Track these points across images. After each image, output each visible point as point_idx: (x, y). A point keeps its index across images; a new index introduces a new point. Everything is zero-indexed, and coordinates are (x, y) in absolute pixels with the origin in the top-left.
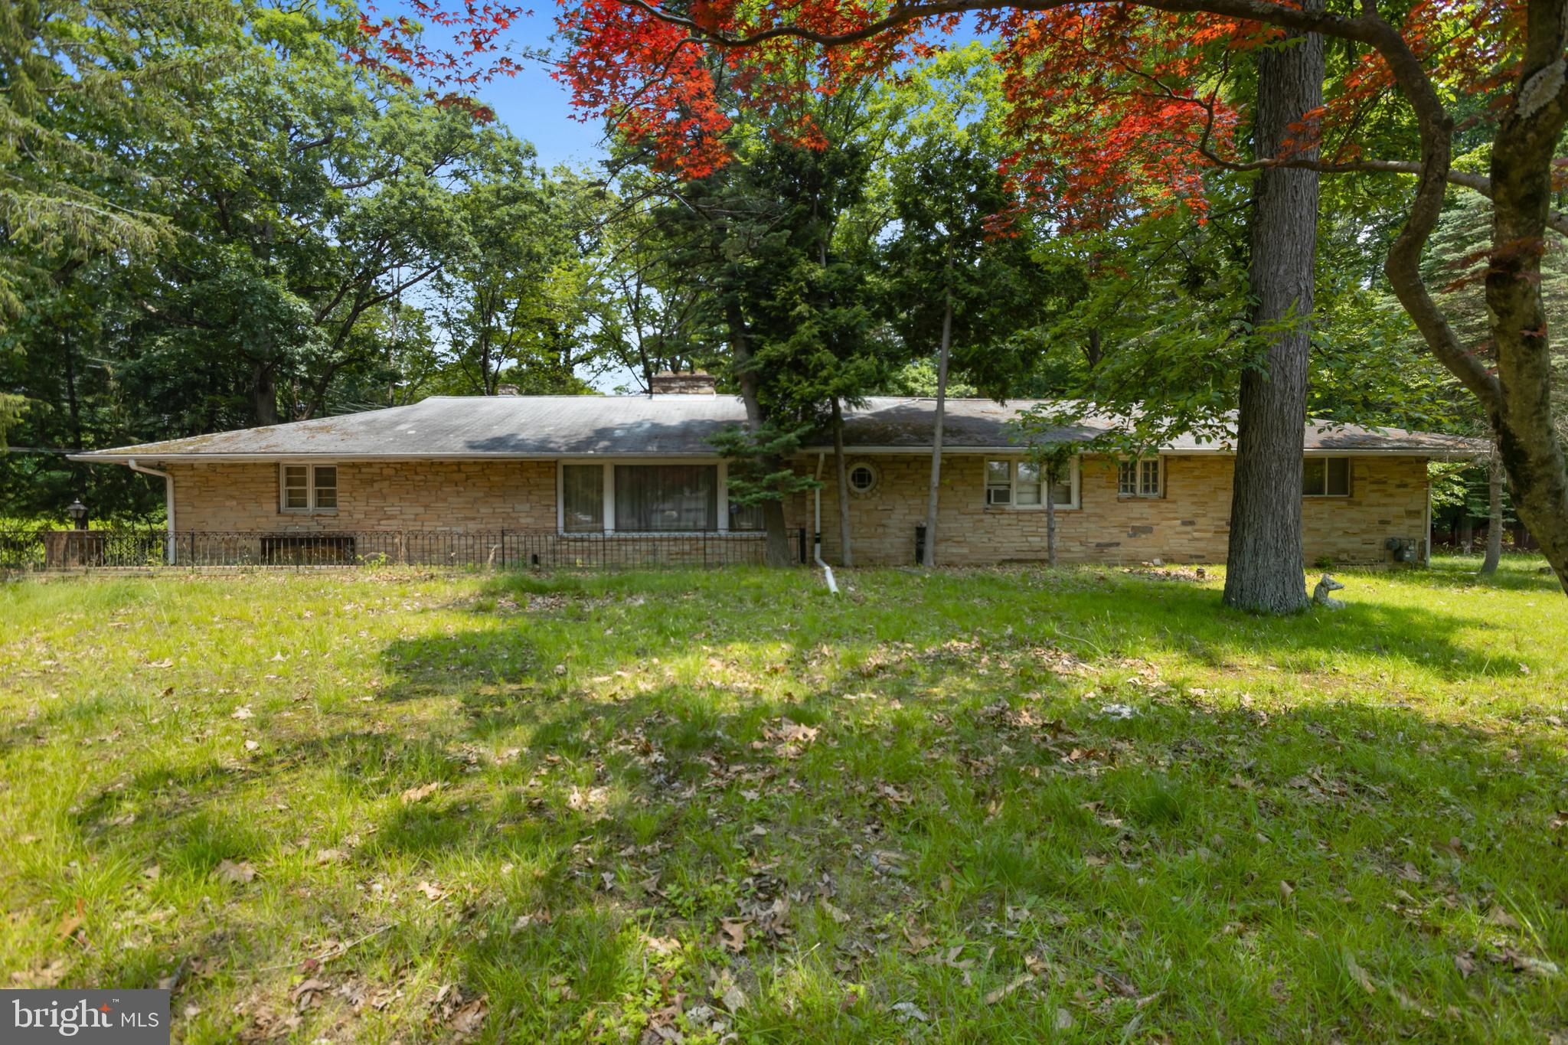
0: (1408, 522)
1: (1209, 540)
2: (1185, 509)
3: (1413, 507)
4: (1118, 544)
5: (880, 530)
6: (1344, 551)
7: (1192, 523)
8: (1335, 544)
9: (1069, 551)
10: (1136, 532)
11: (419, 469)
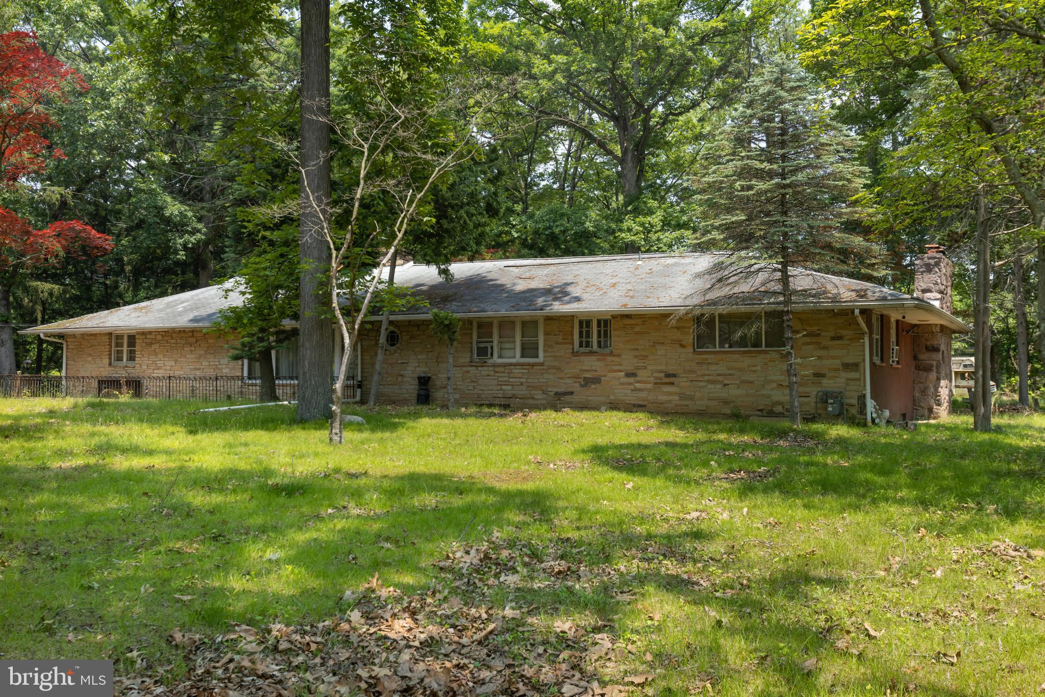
0: (845, 375)
1: (649, 390)
2: (628, 362)
3: (850, 360)
4: (572, 393)
5: (400, 379)
6: (779, 403)
7: (634, 375)
8: (769, 397)
9: (533, 398)
10: (587, 382)
11: (174, 335)
